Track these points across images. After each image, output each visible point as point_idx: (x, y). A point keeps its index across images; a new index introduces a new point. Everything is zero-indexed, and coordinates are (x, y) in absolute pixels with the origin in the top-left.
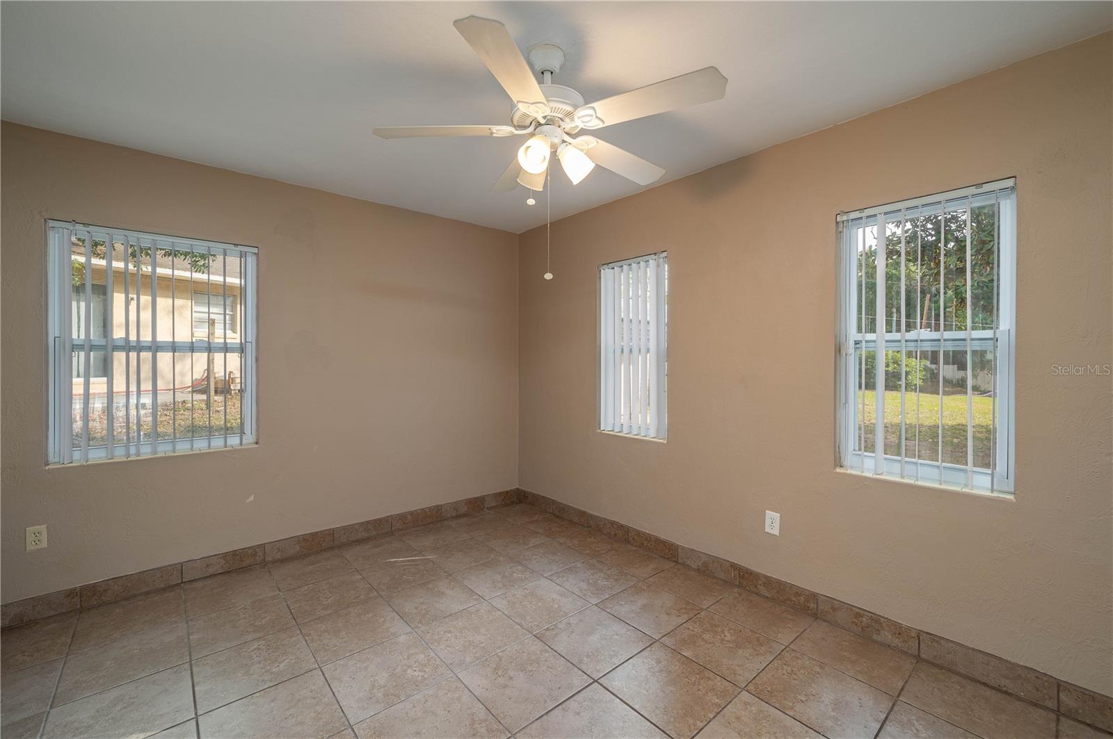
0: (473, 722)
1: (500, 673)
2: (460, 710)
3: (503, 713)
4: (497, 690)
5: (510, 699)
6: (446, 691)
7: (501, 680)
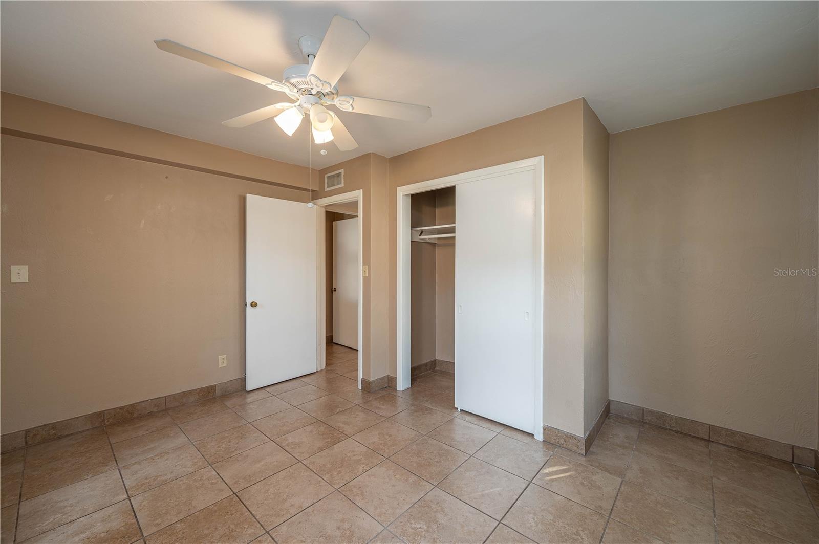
0: (362, 494)
1: (348, 533)
2: (372, 501)
3: (343, 501)
4: (349, 517)
5: (339, 511)
6: (387, 513)
7: (347, 526)
